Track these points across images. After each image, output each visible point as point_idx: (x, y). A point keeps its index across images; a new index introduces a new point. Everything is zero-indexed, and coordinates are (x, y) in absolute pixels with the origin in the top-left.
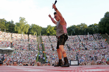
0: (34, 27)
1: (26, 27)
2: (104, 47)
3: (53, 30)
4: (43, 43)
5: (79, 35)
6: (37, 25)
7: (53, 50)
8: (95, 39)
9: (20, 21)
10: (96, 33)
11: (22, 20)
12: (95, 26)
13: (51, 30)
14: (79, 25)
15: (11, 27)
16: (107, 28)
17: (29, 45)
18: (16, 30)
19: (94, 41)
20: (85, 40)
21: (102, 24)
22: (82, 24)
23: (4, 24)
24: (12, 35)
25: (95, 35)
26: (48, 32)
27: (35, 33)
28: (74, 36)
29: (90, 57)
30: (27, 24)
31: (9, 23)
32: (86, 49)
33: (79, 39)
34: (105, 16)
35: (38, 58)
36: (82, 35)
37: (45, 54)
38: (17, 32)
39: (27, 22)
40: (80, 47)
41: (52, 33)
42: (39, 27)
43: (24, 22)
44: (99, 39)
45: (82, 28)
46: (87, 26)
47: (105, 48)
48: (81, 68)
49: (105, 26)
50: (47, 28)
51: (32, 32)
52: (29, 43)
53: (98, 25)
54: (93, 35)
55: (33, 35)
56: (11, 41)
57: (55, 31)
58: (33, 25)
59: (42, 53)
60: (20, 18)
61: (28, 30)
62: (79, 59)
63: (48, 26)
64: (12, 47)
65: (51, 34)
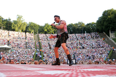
0: (32, 24)
1: (23, 24)
2: (101, 46)
3: (51, 29)
4: (40, 41)
5: (76, 33)
6: (34, 23)
7: (50, 48)
8: (93, 38)
9: (17, 19)
10: (93, 32)
11: (19, 18)
12: (93, 24)
13: (48, 29)
14: (77, 24)
16: (105, 27)
17: (27, 43)
18: (13, 28)
19: (91, 40)
20: (82, 38)
21: (100, 23)
22: (80, 23)
23: (1, 21)
24: (9, 33)
25: (93, 34)
26: (46, 30)
27: (32, 31)
28: (71, 35)
29: (87, 56)
30: (24, 21)
31: (6, 20)
32: (83, 48)
33: (77, 37)
34: (103, 14)
35: (35, 56)
36: (79, 33)
37: (42, 52)
38: (14, 30)
40: (77, 45)
41: (50, 31)
42: (36, 25)
43: (22, 20)
44: (97, 37)
45: (79, 27)
46: (84, 24)
47: (103, 47)
48: (79, 67)
49: (103, 25)
50: (45, 26)
51: (30, 30)
52: (27, 41)
53: (96, 24)
54: (90, 34)
55: (31, 33)
56: (8, 39)
57: (52, 29)
58: (31, 23)
59: (39, 51)
60: (18, 15)
61: (25, 28)
62: (76, 58)
63: (46, 24)
64: (8, 45)
65: (48, 32)
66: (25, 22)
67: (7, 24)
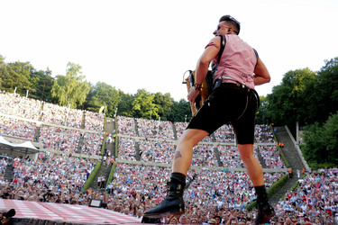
0: (103, 89)
1: (80, 88)
3: (151, 104)
4: (118, 135)
6: (109, 87)
9: (68, 73)
10: (259, 124)
11: (73, 69)
13: (144, 104)
15: (44, 86)
16: (286, 113)
18: (54, 95)
20: (227, 138)
21: (275, 102)
23: (28, 74)
24: (42, 107)
26: (138, 107)
27: (102, 108)
30: (83, 80)
31: (40, 74)
34: (284, 81)
38: (55, 101)
39: (84, 77)
41: (147, 111)
42: (115, 91)
43: (78, 75)
49: (281, 108)
50: (136, 96)
51: (96, 103)
55: (98, 111)
56: (39, 124)
57: (154, 105)
58: (101, 85)
60: (69, 64)
61: (85, 97)
63: (140, 92)
65: (144, 112)
66: (85, 82)
67: (40, 83)
